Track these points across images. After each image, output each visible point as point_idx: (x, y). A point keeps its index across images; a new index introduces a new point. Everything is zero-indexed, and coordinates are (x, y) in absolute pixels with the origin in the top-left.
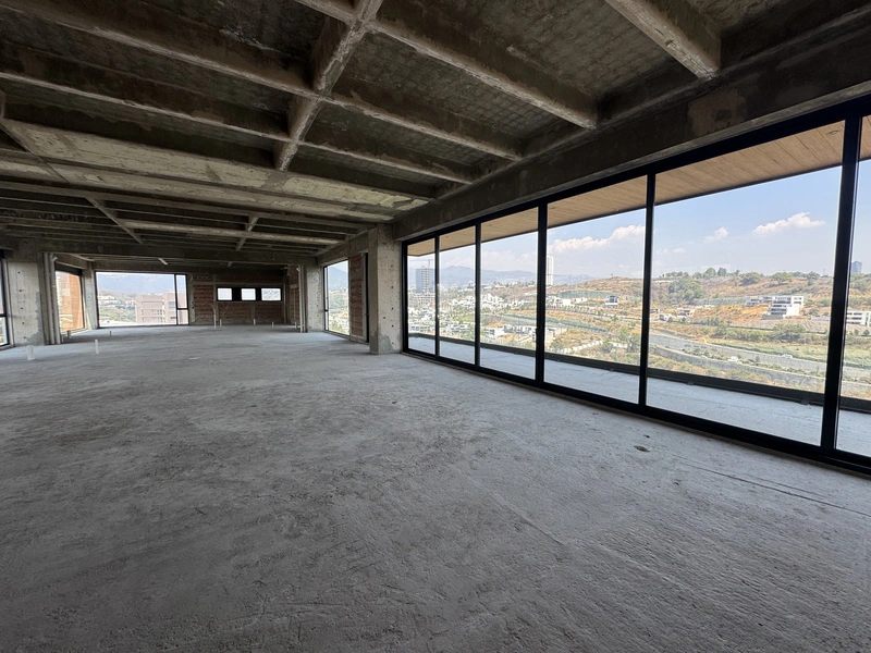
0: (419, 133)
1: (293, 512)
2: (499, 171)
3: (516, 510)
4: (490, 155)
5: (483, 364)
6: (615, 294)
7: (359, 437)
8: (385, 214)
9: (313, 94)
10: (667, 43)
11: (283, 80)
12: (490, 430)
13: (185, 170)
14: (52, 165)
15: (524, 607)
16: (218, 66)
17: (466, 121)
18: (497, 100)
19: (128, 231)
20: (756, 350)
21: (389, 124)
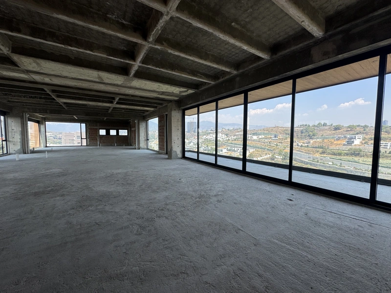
0: (192, 60)
1: (138, 224)
2: (227, 77)
3: (236, 224)
4: (223, 70)
5: (219, 163)
6: (276, 134)
7: (165, 194)
8: (175, 97)
9: (147, 43)
10: (302, 22)
11: (134, 37)
12: (223, 191)
13: (88, 76)
14: (30, 74)
15: (241, 264)
16: (106, 31)
17: (213, 55)
18: (227, 46)
19: (61, 104)
20: (340, 160)
21: (179, 56)
